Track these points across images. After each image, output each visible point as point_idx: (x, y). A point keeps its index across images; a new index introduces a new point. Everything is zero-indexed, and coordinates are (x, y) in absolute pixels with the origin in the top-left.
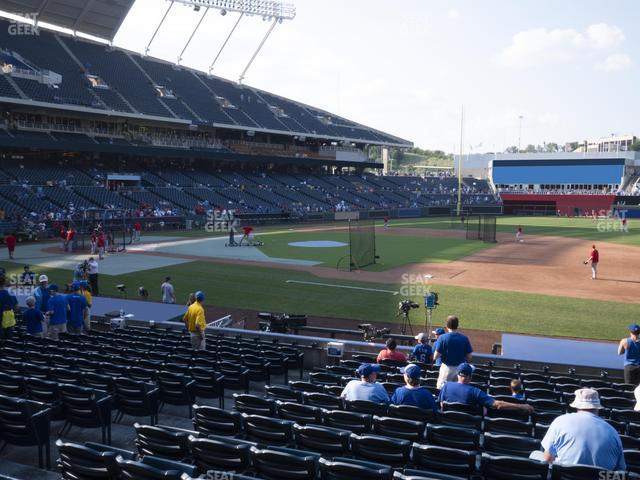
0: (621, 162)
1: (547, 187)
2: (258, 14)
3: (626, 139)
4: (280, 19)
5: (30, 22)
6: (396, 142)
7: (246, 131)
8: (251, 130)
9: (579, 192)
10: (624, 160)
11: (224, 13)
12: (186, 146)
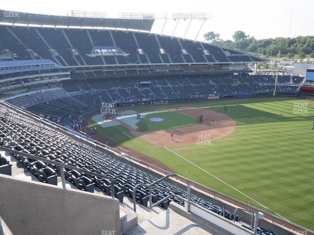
2: (197, 18)
4: (205, 19)
5: (126, 30)
6: (261, 60)
7: (188, 64)
11: (185, 20)
12: (167, 71)
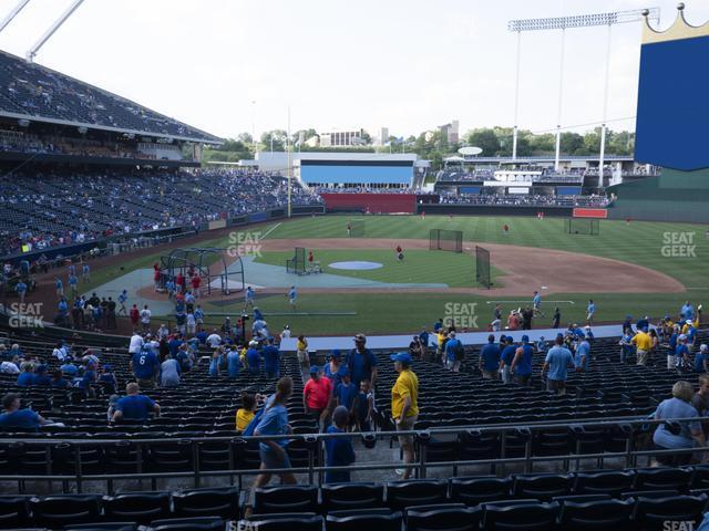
0: (409, 163)
1: (350, 185)
3: (355, 131)
6: (207, 138)
7: (76, 128)
8: (84, 126)
9: (378, 191)
10: (412, 162)
